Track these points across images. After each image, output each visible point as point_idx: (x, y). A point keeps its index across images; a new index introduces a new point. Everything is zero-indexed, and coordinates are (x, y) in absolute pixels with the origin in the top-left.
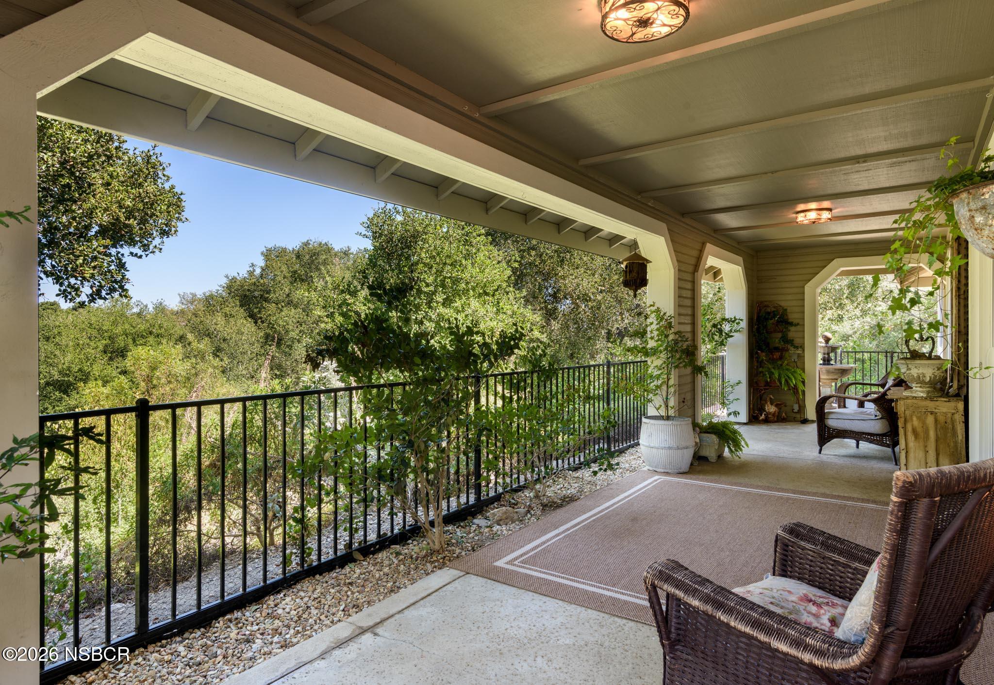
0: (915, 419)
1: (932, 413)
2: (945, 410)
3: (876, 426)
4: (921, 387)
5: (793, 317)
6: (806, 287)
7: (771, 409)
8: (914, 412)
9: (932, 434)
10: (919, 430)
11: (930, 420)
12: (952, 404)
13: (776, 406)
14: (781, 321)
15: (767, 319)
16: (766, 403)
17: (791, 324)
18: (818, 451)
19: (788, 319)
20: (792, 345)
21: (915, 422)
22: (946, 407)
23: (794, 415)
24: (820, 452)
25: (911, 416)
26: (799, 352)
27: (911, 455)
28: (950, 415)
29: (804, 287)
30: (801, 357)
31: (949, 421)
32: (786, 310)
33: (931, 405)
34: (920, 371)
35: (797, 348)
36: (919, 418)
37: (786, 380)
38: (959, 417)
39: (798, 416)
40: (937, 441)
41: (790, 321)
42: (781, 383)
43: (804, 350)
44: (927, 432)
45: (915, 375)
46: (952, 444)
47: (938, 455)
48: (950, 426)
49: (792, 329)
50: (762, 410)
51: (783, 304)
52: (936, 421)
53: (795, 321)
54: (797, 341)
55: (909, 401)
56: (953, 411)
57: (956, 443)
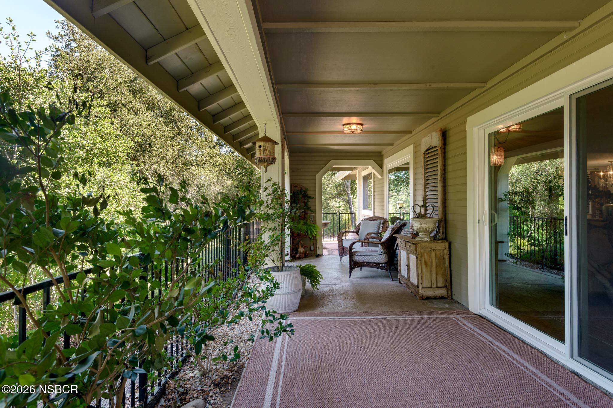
0: (425, 255)
1: (434, 250)
2: (439, 248)
3: (382, 258)
4: (425, 235)
5: (310, 193)
6: (317, 176)
7: (301, 250)
8: (425, 251)
9: (434, 263)
10: (428, 261)
11: (433, 254)
12: (443, 244)
13: (304, 248)
14: (305, 196)
15: (298, 194)
16: (299, 246)
17: (310, 198)
18: (348, 277)
19: (308, 195)
20: (310, 210)
21: (426, 256)
22: (441, 246)
23: (311, 252)
24: (350, 277)
25: (424, 253)
26: (313, 214)
27: (424, 277)
28: (442, 251)
29: (315, 176)
30: (315, 217)
31: (441, 255)
32: (307, 189)
33: (433, 245)
34: (427, 225)
35: (313, 212)
36: (427, 254)
37: (311, 232)
38: (446, 252)
39: (313, 253)
40: (436, 267)
41: (309, 195)
42: (308, 234)
43: (316, 213)
44: (431, 263)
45: (425, 228)
46: (443, 268)
47: (437, 275)
48: (442, 257)
49: (310, 200)
50: (297, 251)
51: (304, 185)
52: (436, 255)
53: (312, 196)
54: (312, 208)
55: (423, 244)
56: (444, 249)
57: (445, 267)
